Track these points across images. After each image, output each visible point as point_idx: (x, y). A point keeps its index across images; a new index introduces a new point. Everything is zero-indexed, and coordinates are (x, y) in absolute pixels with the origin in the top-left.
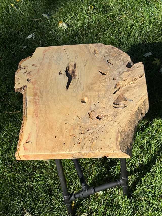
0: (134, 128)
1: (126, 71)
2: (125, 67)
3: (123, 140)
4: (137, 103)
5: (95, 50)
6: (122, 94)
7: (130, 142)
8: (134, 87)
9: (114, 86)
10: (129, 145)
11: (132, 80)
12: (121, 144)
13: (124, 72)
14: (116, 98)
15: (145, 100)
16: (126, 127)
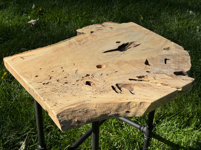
0: (102, 113)
1: (168, 74)
2: (172, 72)
3: (75, 111)
4: (134, 98)
5: (170, 48)
6: (135, 85)
7: (80, 119)
8: (154, 88)
9: (139, 75)
10: (76, 120)
11: (162, 84)
12: (67, 111)
13: (165, 73)
14: (126, 83)
15: (145, 102)
16: (94, 106)
